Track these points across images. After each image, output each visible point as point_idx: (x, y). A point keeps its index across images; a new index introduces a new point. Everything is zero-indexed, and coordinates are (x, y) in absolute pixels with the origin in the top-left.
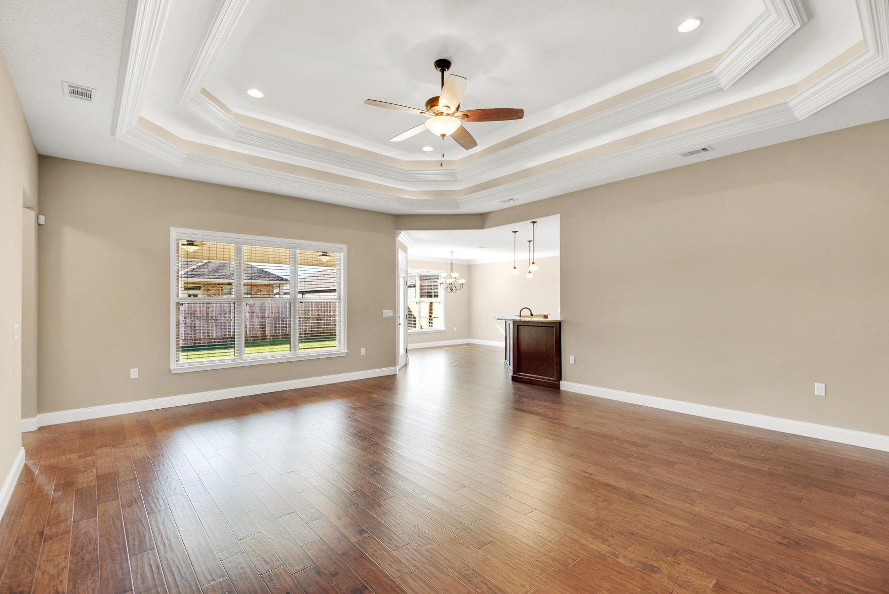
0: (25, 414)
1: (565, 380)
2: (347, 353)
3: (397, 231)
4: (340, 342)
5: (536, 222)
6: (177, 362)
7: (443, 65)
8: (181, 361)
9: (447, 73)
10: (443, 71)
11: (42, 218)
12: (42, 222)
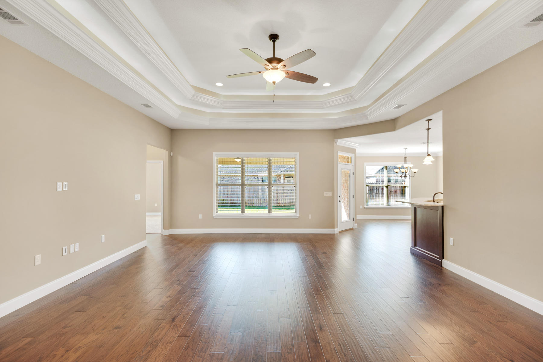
0: (165, 227)
1: (447, 260)
2: (299, 217)
3: (335, 140)
4: (296, 210)
5: (431, 120)
6: (217, 213)
7: (274, 37)
8: (219, 213)
9: (277, 42)
10: (274, 41)
11: (172, 153)
12: (172, 155)
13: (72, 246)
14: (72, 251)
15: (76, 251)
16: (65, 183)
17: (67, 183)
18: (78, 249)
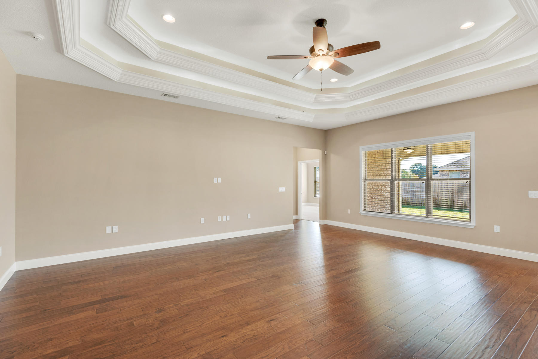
2: (475, 226)
4: (470, 216)
11: (326, 152)
12: (326, 153)
13: (225, 217)
14: (225, 220)
15: (227, 220)
16: (219, 179)
17: (220, 178)
18: (229, 219)
